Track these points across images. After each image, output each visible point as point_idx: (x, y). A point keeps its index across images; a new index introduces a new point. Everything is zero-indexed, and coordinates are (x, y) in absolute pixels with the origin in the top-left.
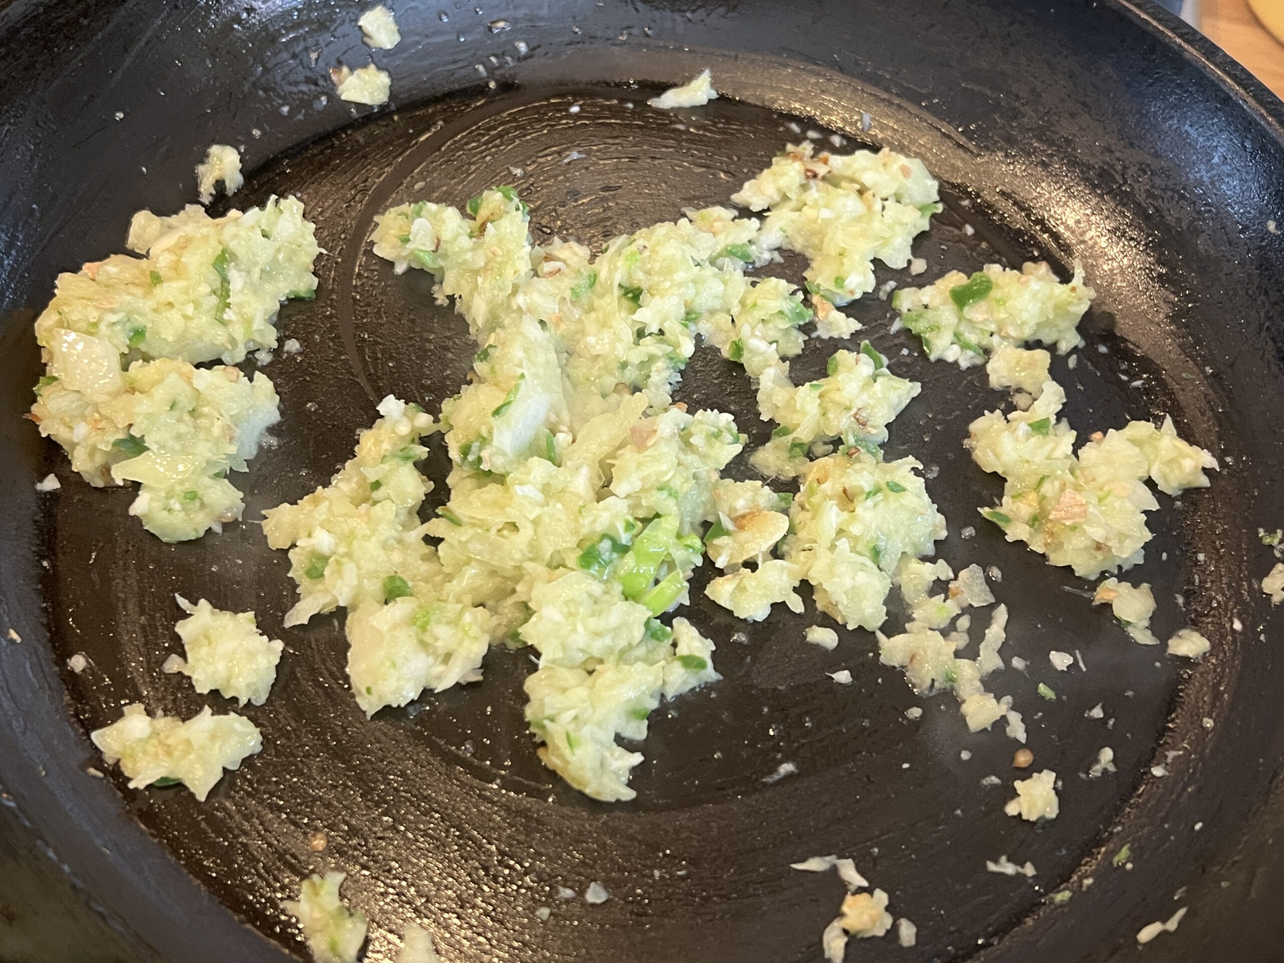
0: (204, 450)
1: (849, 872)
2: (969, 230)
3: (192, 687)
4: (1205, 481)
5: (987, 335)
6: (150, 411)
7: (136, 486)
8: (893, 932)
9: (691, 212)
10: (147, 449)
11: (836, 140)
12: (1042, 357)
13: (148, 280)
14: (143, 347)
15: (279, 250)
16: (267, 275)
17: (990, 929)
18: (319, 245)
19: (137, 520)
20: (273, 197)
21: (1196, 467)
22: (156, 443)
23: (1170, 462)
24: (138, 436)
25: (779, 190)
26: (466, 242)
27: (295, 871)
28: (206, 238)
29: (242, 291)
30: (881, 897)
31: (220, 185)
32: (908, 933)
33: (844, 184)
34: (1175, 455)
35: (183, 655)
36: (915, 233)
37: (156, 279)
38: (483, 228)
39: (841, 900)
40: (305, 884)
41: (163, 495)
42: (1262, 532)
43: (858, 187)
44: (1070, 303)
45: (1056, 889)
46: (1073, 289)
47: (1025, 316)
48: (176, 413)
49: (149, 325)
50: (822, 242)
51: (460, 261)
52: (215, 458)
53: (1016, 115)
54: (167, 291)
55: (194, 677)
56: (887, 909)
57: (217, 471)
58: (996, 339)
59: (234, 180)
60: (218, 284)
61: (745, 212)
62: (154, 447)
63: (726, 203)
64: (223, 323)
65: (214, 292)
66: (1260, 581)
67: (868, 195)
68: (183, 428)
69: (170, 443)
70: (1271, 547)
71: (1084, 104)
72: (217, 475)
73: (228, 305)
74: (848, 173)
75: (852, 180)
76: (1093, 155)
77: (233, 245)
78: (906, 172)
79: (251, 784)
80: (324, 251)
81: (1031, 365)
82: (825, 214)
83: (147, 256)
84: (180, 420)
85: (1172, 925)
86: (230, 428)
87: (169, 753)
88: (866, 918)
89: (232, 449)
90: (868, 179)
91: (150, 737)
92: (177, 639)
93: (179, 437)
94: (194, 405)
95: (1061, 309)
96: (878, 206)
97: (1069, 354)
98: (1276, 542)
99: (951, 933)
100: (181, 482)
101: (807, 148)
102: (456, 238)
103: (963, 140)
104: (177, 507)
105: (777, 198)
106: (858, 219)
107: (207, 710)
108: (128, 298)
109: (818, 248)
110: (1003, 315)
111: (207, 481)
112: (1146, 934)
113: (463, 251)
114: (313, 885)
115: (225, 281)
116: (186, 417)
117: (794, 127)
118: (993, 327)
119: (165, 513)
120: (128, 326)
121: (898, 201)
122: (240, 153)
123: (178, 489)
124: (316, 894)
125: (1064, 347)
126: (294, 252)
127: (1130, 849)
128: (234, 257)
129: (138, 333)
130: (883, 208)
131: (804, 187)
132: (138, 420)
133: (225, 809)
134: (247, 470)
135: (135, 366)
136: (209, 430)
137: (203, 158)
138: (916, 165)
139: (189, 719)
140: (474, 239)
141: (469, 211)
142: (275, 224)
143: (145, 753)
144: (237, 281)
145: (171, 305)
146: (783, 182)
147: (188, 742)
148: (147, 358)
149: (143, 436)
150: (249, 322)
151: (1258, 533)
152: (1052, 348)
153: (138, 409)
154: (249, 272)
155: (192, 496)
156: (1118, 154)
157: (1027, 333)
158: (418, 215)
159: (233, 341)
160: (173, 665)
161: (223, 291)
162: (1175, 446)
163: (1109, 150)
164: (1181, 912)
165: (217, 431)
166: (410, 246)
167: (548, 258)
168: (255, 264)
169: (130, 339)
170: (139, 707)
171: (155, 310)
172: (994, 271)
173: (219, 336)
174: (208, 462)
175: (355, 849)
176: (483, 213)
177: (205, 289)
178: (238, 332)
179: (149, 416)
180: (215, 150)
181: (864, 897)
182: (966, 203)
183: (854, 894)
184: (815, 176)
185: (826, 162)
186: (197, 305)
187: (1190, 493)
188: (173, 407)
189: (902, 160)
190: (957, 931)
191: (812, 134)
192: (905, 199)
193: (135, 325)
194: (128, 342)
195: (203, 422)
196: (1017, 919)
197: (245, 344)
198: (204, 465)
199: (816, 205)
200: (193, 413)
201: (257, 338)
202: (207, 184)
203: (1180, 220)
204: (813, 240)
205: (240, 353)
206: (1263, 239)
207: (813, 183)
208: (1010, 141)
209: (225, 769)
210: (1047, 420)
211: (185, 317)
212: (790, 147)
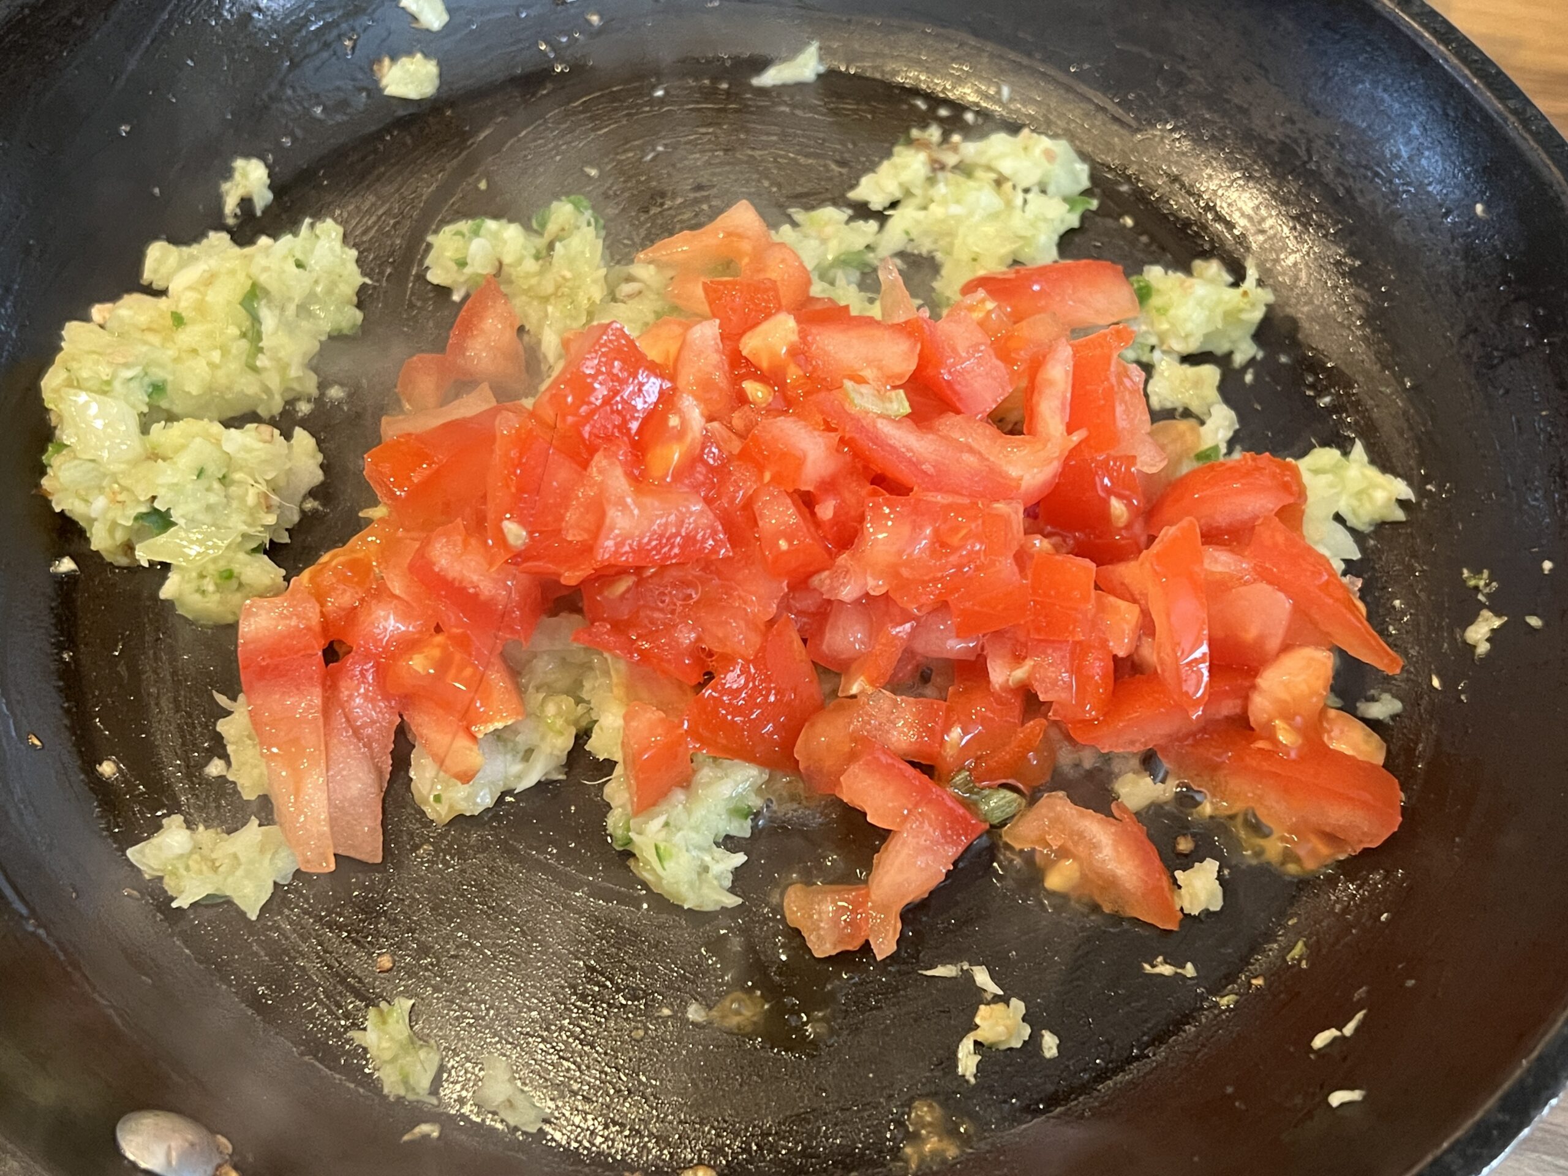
0: (238, 524)
1: (982, 977)
2: (1129, 222)
3: (236, 792)
4: (1400, 515)
5: (1148, 349)
6: (175, 480)
7: (166, 567)
8: (1034, 1042)
9: (798, 214)
10: (174, 524)
11: (969, 117)
12: (1210, 373)
13: (169, 322)
14: (164, 404)
15: (316, 282)
16: (303, 309)
17: (1145, 1038)
18: (364, 274)
19: (169, 604)
20: (308, 221)
21: (1390, 499)
22: (183, 516)
23: (1360, 494)
24: (163, 509)
25: (901, 185)
26: (530, 265)
27: (358, 995)
28: (232, 272)
29: (275, 333)
30: (1018, 1006)
31: (246, 203)
32: (1050, 1044)
33: (979, 173)
34: (1364, 485)
35: (225, 757)
36: (1062, 229)
37: (178, 320)
38: (551, 247)
39: (974, 1011)
40: (372, 1012)
41: (194, 574)
42: (1466, 573)
43: (994, 176)
44: (1241, 311)
45: (1219, 991)
46: (1245, 294)
47: (1189, 326)
48: (203, 483)
49: (170, 378)
50: (952, 244)
51: (525, 287)
52: (251, 531)
53: (1181, 80)
54: (186, 337)
55: (240, 782)
56: (1024, 1020)
57: (254, 545)
58: (1157, 355)
59: (263, 198)
60: (247, 324)
61: (862, 211)
62: (181, 522)
63: (839, 201)
64: (255, 369)
65: (244, 335)
66: (1464, 630)
67: (1008, 186)
68: (213, 499)
69: (201, 517)
70: (1476, 589)
71: (1260, 66)
72: (255, 550)
73: (261, 350)
74: (983, 161)
75: (989, 168)
76: (1273, 127)
77: (263, 279)
78: (1049, 155)
79: (307, 901)
80: (368, 281)
81: (1197, 383)
82: (955, 210)
83: (162, 293)
84: (209, 489)
85: (1349, 1029)
86: (266, 496)
87: (215, 869)
88: (1001, 1029)
89: (271, 519)
90: (1006, 166)
91: (191, 853)
92: (218, 739)
93: (209, 508)
94: (224, 470)
95: (1231, 316)
96: (1019, 198)
97: (1244, 369)
98: (1482, 583)
99: (1101, 1043)
100: (215, 560)
101: (934, 133)
102: (520, 261)
103: (1119, 112)
104: (211, 588)
105: (898, 194)
106: (994, 216)
107: (254, 822)
108: (144, 349)
109: (949, 253)
110: (1165, 326)
111: (242, 556)
112: (1321, 1040)
113: (528, 275)
114: (381, 1012)
115: (256, 320)
116: (216, 485)
117: (921, 104)
118: (1153, 340)
119: (197, 597)
120: (147, 380)
121: (1044, 192)
122: (267, 166)
123: (211, 568)
124: (384, 1022)
125: (1239, 359)
126: (334, 284)
127: (1305, 944)
128: (266, 293)
129: (157, 389)
130: (1025, 201)
131: (931, 181)
132: (161, 492)
133: (278, 929)
134: (289, 541)
135: (156, 428)
136: (242, 499)
137: (227, 173)
138: (1062, 147)
139: (236, 830)
140: (541, 262)
141: (535, 225)
142: (312, 251)
143: (187, 868)
144: (269, 320)
145: (194, 351)
146: (906, 176)
147: (235, 856)
148: (171, 418)
149: (169, 509)
150: (283, 368)
151: (1462, 574)
152: (1223, 361)
153: (161, 480)
154: (283, 309)
155: (228, 575)
156: (1300, 125)
157: (1193, 346)
158: (476, 233)
159: (267, 390)
160: (215, 768)
161: (253, 334)
162: (1364, 476)
163: (1290, 120)
164: (1360, 1016)
165: (251, 499)
166: (468, 270)
167: (630, 279)
168: (290, 299)
169: (149, 396)
170: (178, 819)
171: (177, 360)
172: (1154, 273)
173: (248, 386)
174: (245, 536)
175: (427, 970)
176: (552, 228)
177: (233, 331)
178: (274, 382)
179: (173, 487)
180: (239, 163)
181: (1000, 1007)
182: (1124, 188)
183: (988, 1004)
184: (943, 167)
185: (955, 149)
186: (225, 351)
187: (1382, 527)
188: (200, 473)
189: (1045, 142)
190: (1107, 1042)
191: (943, 112)
192: (1051, 189)
193: (154, 378)
194: (147, 399)
195: (233, 489)
196: (1178, 1025)
197: (282, 395)
198: (240, 539)
199: (944, 202)
200: (223, 480)
201: (296, 386)
202: (231, 205)
203: (1373, 203)
204: (942, 243)
205: (277, 406)
206: (1469, 225)
207: (940, 175)
208: (1176, 112)
209: (275, 883)
210: (1216, 448)
211: (211, 365)
212: (915, 133)
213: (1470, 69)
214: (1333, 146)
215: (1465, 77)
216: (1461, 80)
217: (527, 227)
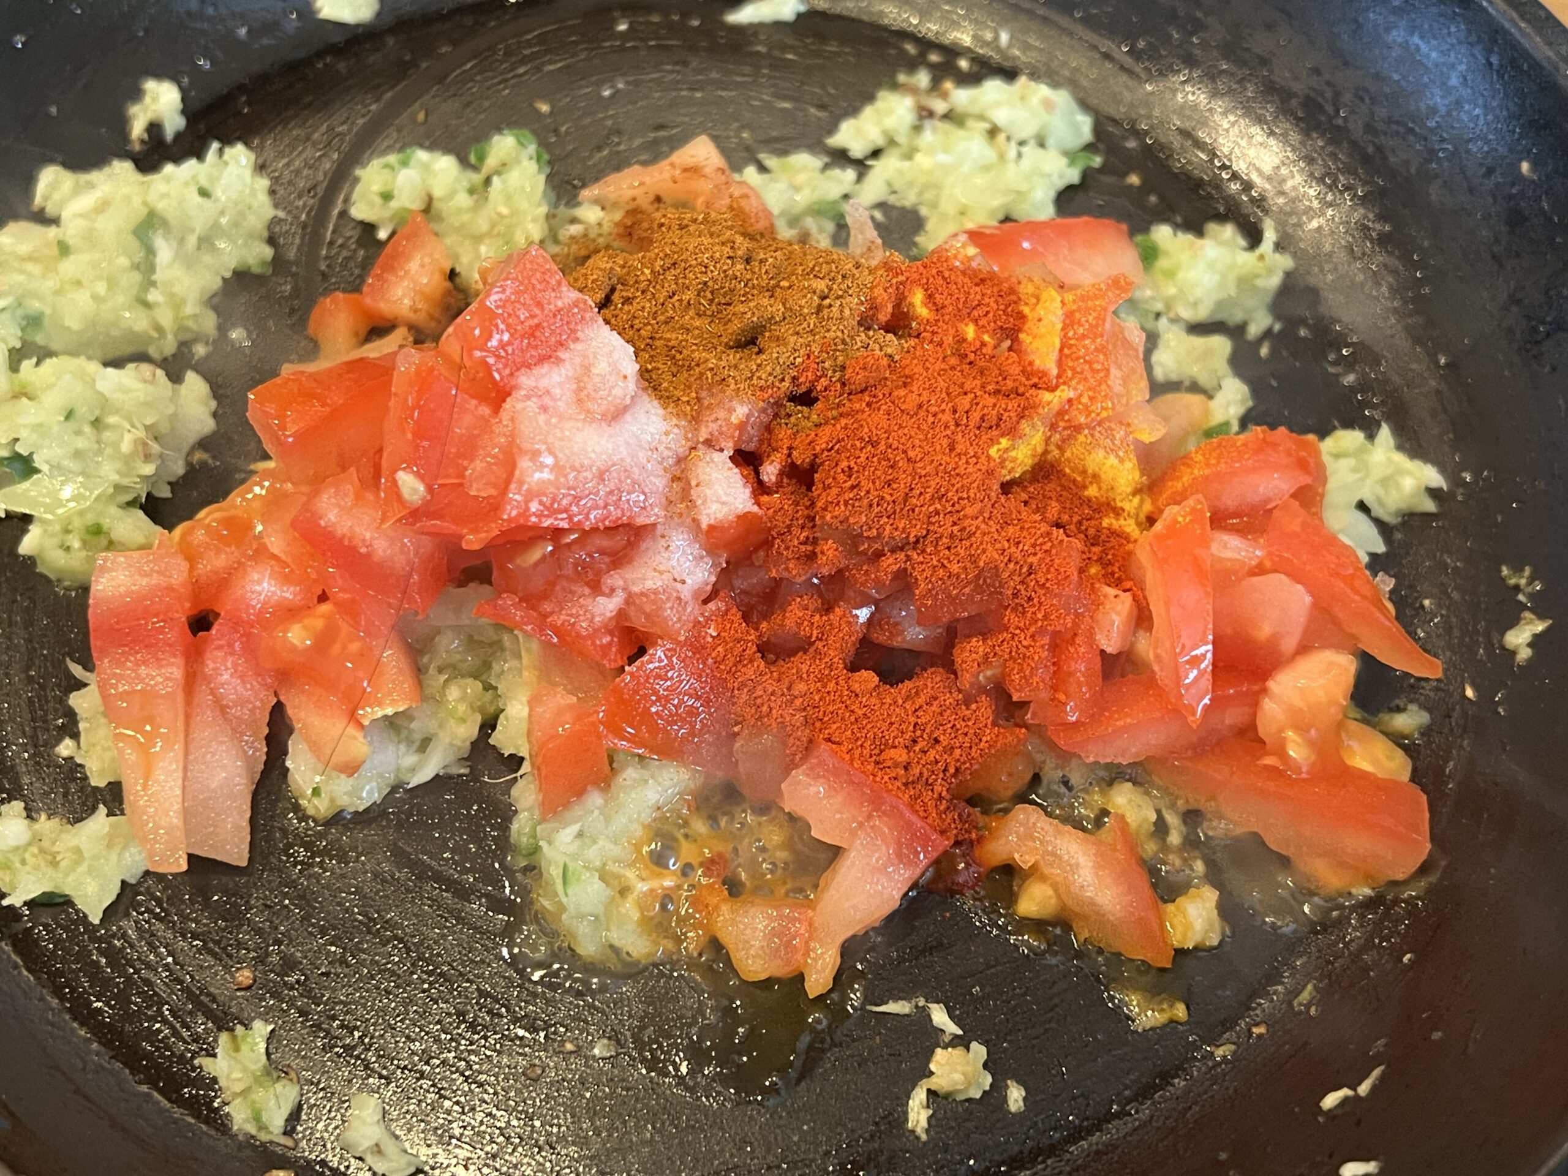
0: (110, 473)
1: (939, 1016)
2: (1134, 179)
3: (85, 778)
4: (1430, 506)
5: (1151, 317)
6: (38, 421)
7: (26, 520)
8: (997, 1093)
9: (771, 161)
10: (37, 471)
11: (964, 64)
12: (1221, 345)
13: (55, 251)
14: (40, 339)
15: (222, 213)
16: (206, 242)
17: (1127, 1093)
18: (276, 206)
19: (30, 562)
20: (215, 145)
21: (1419, 488)
22: (47, 462)
23: (1385, 481)
24: (25, 454)
25: (885, 133)
26: (463, 200)
27: (209, 1015)
28: (127, 199)
29: (170, 266)
30: (979, 1051)
31: (154, 128)
32: (1015, 1096)
33: (971, 123)
34: (1389, 471)
35: (75, 736)
36: (1061, 184)
37: (64, 249)
38: (488, 181)
39: (929, 1055)
40: (224, 1038)
41: (57, 528)
42: (1505, 571)
43: (987, 126)
44: (1257, 276)
45: (1214, 1041)
46: (1262, 257)
47: (1199, 292)
48: (72, 425)
49: (48, 311)
50: (938, 196)
51: (457, 224)
52: (125, 482)
53: (1197, 28)
54: (69, 267)
55: (88, 765)
56: (985, 1066)
57: (129, 497)
58: (1163, 322)
59: (174, 123)
60: (139, 256)
61: (841, 157)
62: (45, 468)
63: (816, 146)
64: (147, 305)
65: (136, 267)
66: (1503, 634)
67: (1001, 137)
68: (81, 443)
69: (66, 463)
70: (1517, 588)
71: (1284, 11)
72: (130, 504)
73: (153, 284)
74: (975, 109)
75: (981, 117)
76: (1296, 79)
77: (161, 206)
78: (1048, 105)
79: (159, 904)
80: (281, 214)
81: (1208, 353)
82: (942, 158)
83: (55, 221)
84: (78, 433)
85: (1364, 1089)
86: (145, 444)
87: (54, 863)
88: (958, 1077)
89: (149, 469)
90: (1000, 117)
91: (29, 844)
92: (71, 716)
93: (78, 454)
94: (97, 413)
95: (1245, 283)
96: (1012, 150)
97: (1260, 341)
98: (1523, 582)
99: (1074, 1098)
100: (81, 513)
101: (923, 78)
102: (452, 194)
103: (1128, 61)
104: (76, 544)
105: (880, 142)
106: (986, 168)
107: (102, 810)
108: (21, 278)
109: (934, 206)
110: (1172, 291)
111: (113, 510)
112: (1330, 1101)
113: (459, 211)
114: (234, 1038)
115: (150, 251)
116: (87, 429)
117: (910, 48)
118: (1159, 306)
119: (60, 553)
120: (20, 312)
121: (1042, 145)
122: (182, 89)
123: (77, 523)
124: (237, 1049)
125: (1254, 330)
126: (241, 214)
127: (1315, 987)
128: (164, 223)
129: (33, 321)
130: (1020, 155)
131: (917, 129)
132: (23, 434)
133: (124, 936)
134: (169, 495)
135: (27, 365)
136: (116, 445)
137: (136, 94)
138: (1062, 98)
139: (83, 819)
140: (475, 197)
141: (473, 159)
142: (219, 178)
143: (23, 862)
144: (164, 252)
145: (78, 283)
146: (890, 122)
147: (78, 851)
148: (44, 354)
149: (31, 454)
150: (176, 303)
151: (1500, 571)
152: (1235, 332)
153: (22, 420)
154: (182, 241)
155: (96, 531)
156: (1327, 76)
157: (1202, 314)
158: (405, 163)
159: (159, 329)
160: (65, 748)
161: (146, 266)
162: (1389, 460)
163: (1316, 71)
164: (1377, 1072)
165: (126, 446)
166: (394, 204)
167: (574, 221)
168: (193, 231)
169: (23, 330)
170: (18, 806)
171: (58, 292)
172: (1162, 233)
173: (137, 321)
174: (117, 487)
175: (292, 988)
176: (491, 162)
177: (123, 261)
178: (166, 318)
179: (38, 427)
180: (151, 85)
181: (957, 1053)
182: (1131, 144)
183: (945, 1047)
184: (931, 114)
185: (945, 96)
186: (112, 283)
187: (1411, 520)
188: (69, 415)
189: (1043, 90)
190: (1082, 1095)
191: (934, 58)
192: (1051, 142)
193: (29, 312)
194: (19, 334)
195: (107, 435)
196: (1166, 1077)
197: (176, 335)
198: (111, 490)
199: (931, 152)
200: (97, 423)
201: (190, 324)
202: (138, 129)
203: (1407, 162)
204: (929, 196)
205: (169, 346)
206: (1513, 185)
207: (928, 124)
208: (1190, 62)
209: (123, 882)
210: (1227, 424)
211: (95, 297)
212: (902, 78)
213: (1518, 12)
214: (1362, 99)
215: (1512, 21)
216: (1507, 25)
217: (464, 162)
